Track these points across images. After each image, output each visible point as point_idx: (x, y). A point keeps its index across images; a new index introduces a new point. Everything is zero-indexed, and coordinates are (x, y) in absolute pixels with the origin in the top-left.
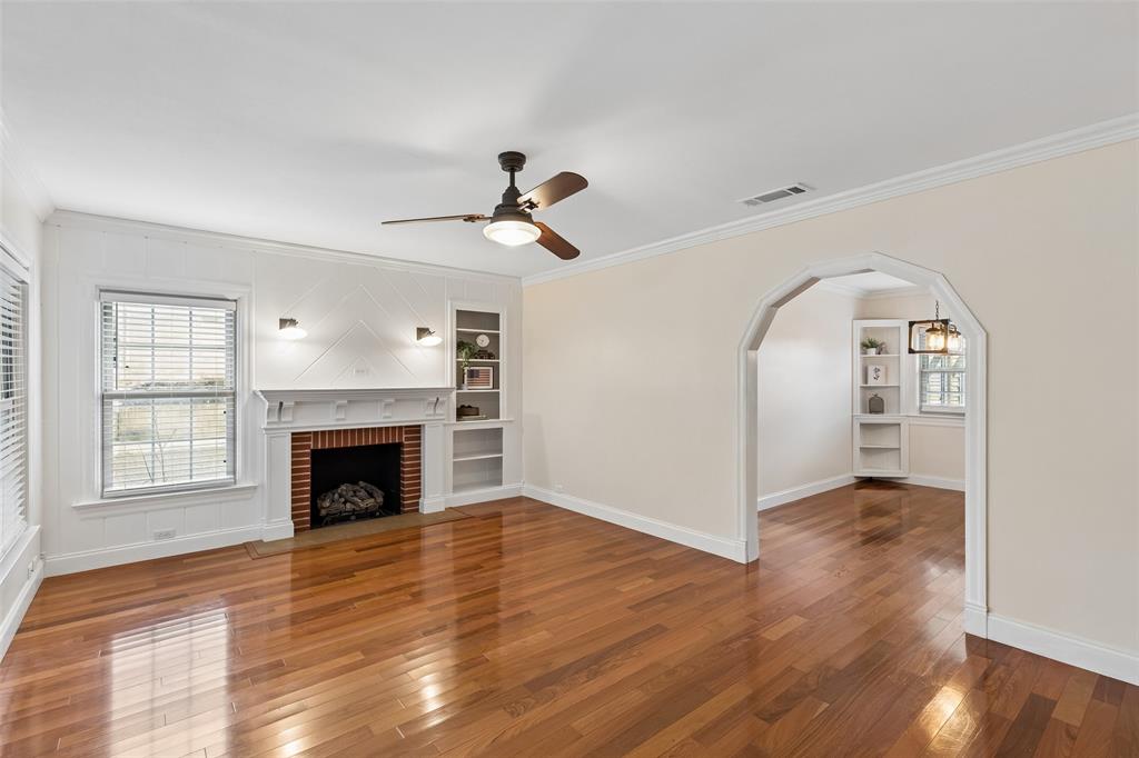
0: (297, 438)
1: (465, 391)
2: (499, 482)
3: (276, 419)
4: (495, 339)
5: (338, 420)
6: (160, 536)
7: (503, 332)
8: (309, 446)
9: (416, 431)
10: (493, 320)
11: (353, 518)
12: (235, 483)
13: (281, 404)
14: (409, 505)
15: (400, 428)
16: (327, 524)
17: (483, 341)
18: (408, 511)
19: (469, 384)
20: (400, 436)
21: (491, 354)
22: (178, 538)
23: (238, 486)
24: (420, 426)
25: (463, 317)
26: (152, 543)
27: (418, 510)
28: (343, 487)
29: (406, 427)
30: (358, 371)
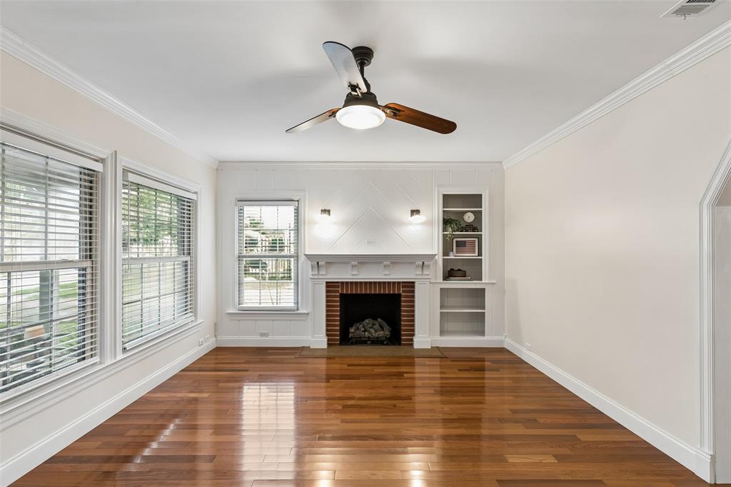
0: (330, 286)
1: (451, 257)
2: (482, 333)
3: (316, 273)
4: (478, 215)
5: (353, 275)
6: (262, 335)
7: (485, 209)
8: (337, 291)
9: (410, 286)
10: (475, 200)
11: (369, 342)
12: (298, 309)
13: (318, 263)
14: (406, 340)
15: (399, 283)
16: (352, 344)
17: (469, 218)
18: (404, 344)
19: (457, 252)
20: (399, 289)
21: (475, 227)
22: (270, 338)
23: (299, 312)
24: (414, 283)
25: (447, 199)
26: (258, 338)
27: (412, 345)
28: (367, 321)
29: (403, 282)
30: (368, 243)
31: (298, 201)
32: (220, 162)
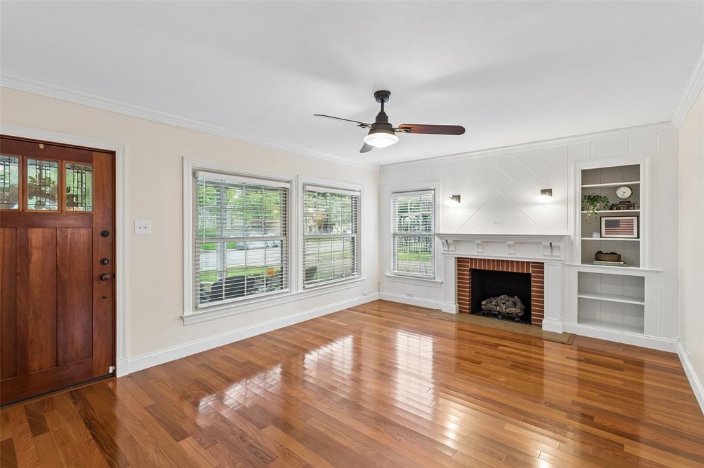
0: (460, 261)
1: (596, 237)
2: (641, 329)
3: (446, 249)
4: (635, 189)
5: (478, 252)
6: (409, 295)
7: (644, 181)
8: (467, 266)
9: (540, 266)
10: (633, 171)
11: (500, 316)
12: (434, 279)
13: (447, 241)
14: (536, 320)
15: (528, 263)
16: (484, 315)
17: (624, 193)
18: (534, 325)
19: (607, 233)
20: (528, 269)
21: (631, 204)
22: (414, 298)
23: (436, 280)
24: (543, 263)
25: (587, 175)
26: (406, 297)
27: (541, 326)
28: (502, 297)
29: (532, 263)
30: (495, 223)
31: (434, 190)
32: (381, 166)
